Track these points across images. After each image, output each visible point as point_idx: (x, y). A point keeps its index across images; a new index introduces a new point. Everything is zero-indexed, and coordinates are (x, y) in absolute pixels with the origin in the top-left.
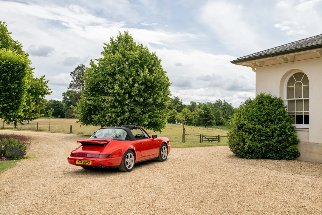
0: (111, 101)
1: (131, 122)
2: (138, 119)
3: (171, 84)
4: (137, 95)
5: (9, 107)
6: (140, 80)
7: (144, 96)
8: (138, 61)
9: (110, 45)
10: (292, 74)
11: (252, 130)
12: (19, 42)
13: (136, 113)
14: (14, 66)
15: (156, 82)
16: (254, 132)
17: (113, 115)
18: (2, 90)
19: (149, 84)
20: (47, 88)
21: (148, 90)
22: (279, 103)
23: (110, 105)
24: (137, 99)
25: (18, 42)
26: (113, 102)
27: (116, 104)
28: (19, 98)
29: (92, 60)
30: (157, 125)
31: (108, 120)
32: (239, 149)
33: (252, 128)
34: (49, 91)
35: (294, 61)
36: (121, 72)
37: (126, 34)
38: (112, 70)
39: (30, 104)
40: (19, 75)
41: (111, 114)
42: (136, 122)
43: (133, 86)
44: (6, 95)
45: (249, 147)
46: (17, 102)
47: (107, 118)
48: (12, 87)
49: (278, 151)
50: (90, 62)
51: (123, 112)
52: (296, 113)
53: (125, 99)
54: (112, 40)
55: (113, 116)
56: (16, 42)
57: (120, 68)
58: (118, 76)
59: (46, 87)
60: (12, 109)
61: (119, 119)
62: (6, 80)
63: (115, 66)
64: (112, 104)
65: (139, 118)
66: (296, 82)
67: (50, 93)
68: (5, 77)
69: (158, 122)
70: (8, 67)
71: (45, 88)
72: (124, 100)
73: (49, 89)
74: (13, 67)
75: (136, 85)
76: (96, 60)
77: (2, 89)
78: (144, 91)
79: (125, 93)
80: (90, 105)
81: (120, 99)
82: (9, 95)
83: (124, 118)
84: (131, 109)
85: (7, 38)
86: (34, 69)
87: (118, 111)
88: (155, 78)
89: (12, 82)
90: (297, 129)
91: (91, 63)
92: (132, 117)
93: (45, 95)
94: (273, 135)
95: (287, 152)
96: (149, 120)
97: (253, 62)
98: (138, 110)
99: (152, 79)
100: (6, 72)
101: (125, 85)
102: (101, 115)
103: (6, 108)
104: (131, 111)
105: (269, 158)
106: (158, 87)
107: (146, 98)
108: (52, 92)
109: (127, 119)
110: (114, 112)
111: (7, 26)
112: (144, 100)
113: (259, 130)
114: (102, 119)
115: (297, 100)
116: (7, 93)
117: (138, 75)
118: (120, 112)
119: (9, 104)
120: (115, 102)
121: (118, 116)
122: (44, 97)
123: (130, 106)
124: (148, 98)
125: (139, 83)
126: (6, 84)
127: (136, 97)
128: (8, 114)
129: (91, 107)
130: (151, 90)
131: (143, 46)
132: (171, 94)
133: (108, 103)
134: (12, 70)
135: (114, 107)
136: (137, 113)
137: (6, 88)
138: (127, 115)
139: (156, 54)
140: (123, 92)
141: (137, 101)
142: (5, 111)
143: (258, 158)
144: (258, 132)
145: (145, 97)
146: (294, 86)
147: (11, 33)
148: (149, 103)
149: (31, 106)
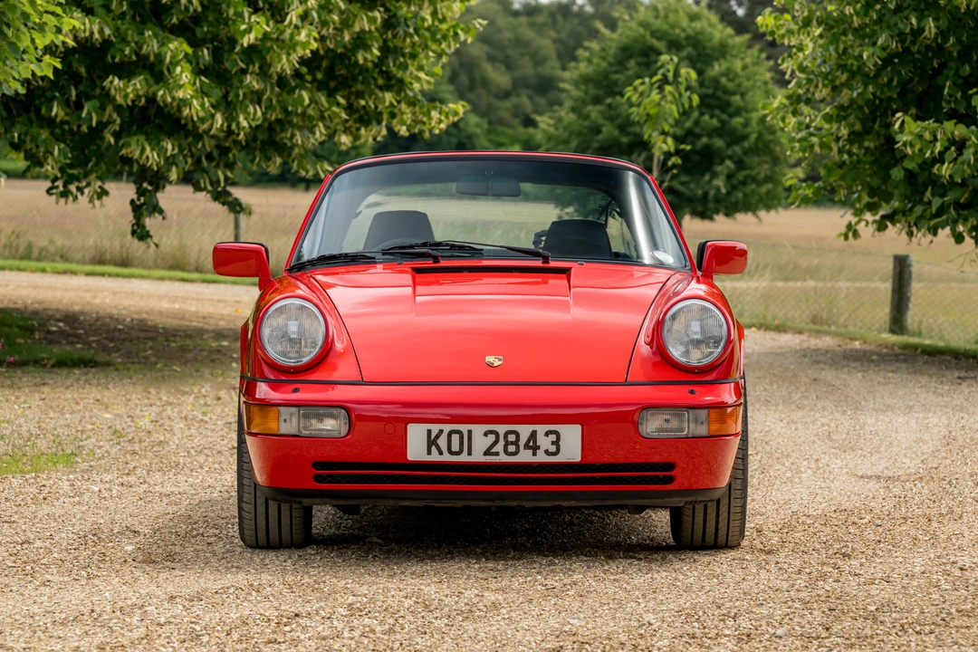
149: (293, 16)
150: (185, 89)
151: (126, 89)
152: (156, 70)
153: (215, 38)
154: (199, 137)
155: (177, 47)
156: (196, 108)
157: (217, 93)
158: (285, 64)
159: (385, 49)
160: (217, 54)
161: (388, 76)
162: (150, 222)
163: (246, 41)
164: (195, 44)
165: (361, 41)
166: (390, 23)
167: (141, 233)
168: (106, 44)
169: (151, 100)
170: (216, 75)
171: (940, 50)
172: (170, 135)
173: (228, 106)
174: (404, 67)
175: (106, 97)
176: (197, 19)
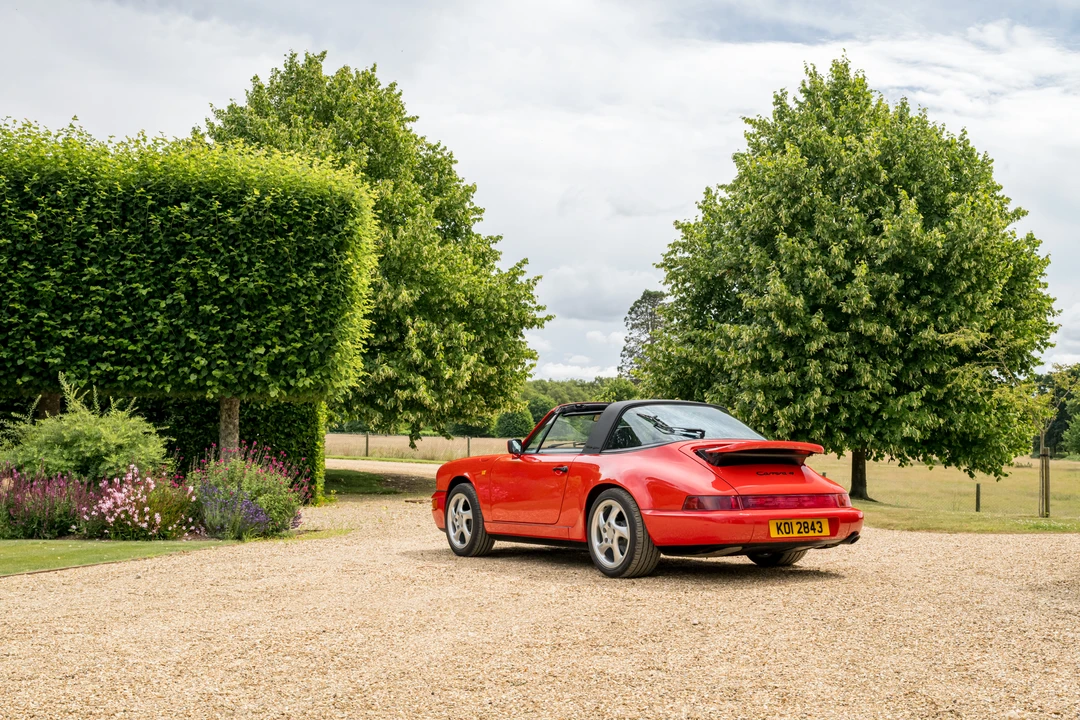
0: (755, 341)
1: (844, 430)
2: (877, 415)
4: (869, 314)
5: (292, 358)
6: (882, 251)
7: (903, 318)
8: (880, 173)
9: (771, 120)
12: (445, 149)
13: (863, 388)
14: (305, 210)
15: (956, 255)
17: (760, 397)
18: (270, 298)
19: (926, 266)
20: (533, 306)
21: (924, 292)
23: (749, 360)
24: (870, 328)
25: (442, 147)
26: (764, 347)
27: (776, 355)
28: (333, 325)
29: (708, 191)
30: (976, 442)
34: (540, 315)
36: (804, 222)
37: (841, 70)
38: (765, 218)
39: (461, 360)
40: (326, 242)
41: (755, 393)
42: (870, 429)
43: (850, 277)
44: (282, 313)
46: (321, 339)
48: (301, 284)
50: (703, 197)
51: (803, 389)
53: (811, 334)
54: (779, 101)
55: (759, 405)
56: (434, 149)
57: (797, 207)
59: (527, 302)
60: (306, 364)
61: (784, 416)
62: (285, 260)
63: (779, 202)
64: (757, 355)
65: (879, 411)
67: (542, 321)
68: (276, 252)
69: (978, 432)
70: (289, 212)
71: (526, 304)
72: (809, 339)
73: (539, 308)
74: (305, 213)
75: (862, 270)
76: (721, 187)
77: (270, 293)
78: (903, 295)
79: (813, 309)
80: (686, 361)
81: (789, 332)
82: (292, 313)
83: (807, 412)
84: (839, 372)
85: (395, 134)
86: (499, 238)
88: (953, 239)
89: (305, 267)
91: (704, 202)
92: (848, 407)
93: (524, 330)
96: (930, 420)
98: (873, 377)
99: (939, 244)
100: (282, 233)
101: (811, 275)
103: (284, 363)
104: (845, 381)
106: (969, 278)
107: (912, 327)
108: (549, 318)
109: (819, 416)
111: (400, 94)
112: (906, 336)
116: (287, 308)
117: (877, 231)
118: (790, 384)
119: (294, 348)
120: (769, 348)
121: (784, 402)
122: (522, 335)
123: (837, 361)
124: (924, 325)
125: (879, 262)
126: (284, 276)
127: (862, 321)
128: (292, 383)
129: (689, 370)
130: (939, 290)
131: (908, 110)
132: (1055, 309)
133: (746, 351)
134: (301, 223)
135: (765, 365)
136: (868, 389)
137: (284, 289)
138: (814, 400)
139: (967, 137)
140: (799, 302)
141: (871, 340)
142: (282, 373)
145: (907, 323)
147: (414, 119)
148: (927, 346)
149: (462, 369)
150: (424, 393)
151: (403, 394)
152: (413, 387)
153: (437, 377)
154: (431, 411)
155: (421, 379)
156: (428, 401)
157: (437, 396)
158: (461, 385)
159: (500, 381)
160: (437, 382)
161: (502, 391)
162: (416, 442)
163: (447, 377)
164: (429, 378)
165: (491, 378)
166: (501, 373)
167: (413, 446)
168: (397, 379)
169: (412, 397)
170: (437, 389)
171: (693, 378)
172: (421, 411)
173: (441, 400)
174: (507, 388)
175: (397, 398)
176: (430, 370)
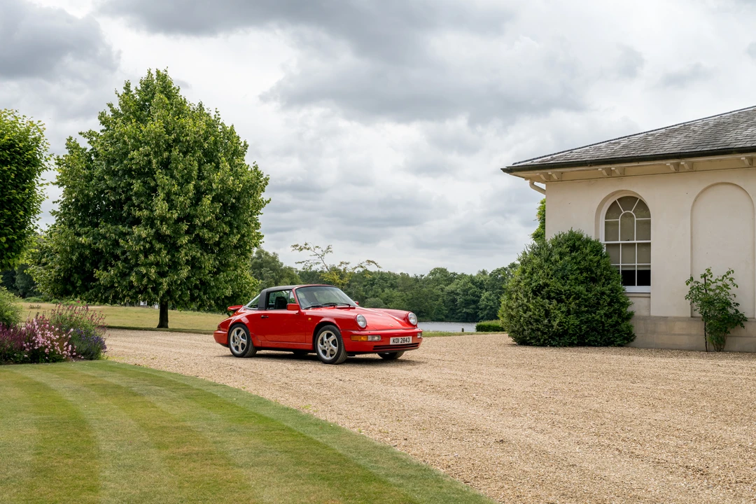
0: (146, 238)
3: (268, 202)
5: (7, 246)
10: (615, 198)
11: (565, 295)
15: (243, 195)
16: (568, 298)
17: (151, 271)
19: (230, 200)
21: (228, 215)
22: (596, 249)
23: (142, 248)
24: (206, 234)
26: (151, 241)
27: (158, 246)
31: (135, 284)
32: (538, 330)
33: (565, 291)
35: (623, 175)
41: (148, 268)
45: (560, 324)
47: (133, 278)
49: (603, 330)
51: (174, 266)
52: (622, 266)
55: (152, 275)
57: (160, 158)
58: (162, 178)
60: (9, 249)
61: (166, 282)
64: (147, 246)
66: (624, 212)
75: (207, 201)
81: (168, 232)
83: (176, 280)
87: (162, 261)
88: (243, 186)
90: (628, 295)
94: (598, 303)
95: (619, 331)
97: (550, 172)
102: (116, 272)
104: (194, 264)
105: (589, 345)
110: (151, 264)
113: (578, 296)
114: (119, 282)
115: (623, 244)
116: (8, 212)
118: (166, 263)
120: (153, 242)
121: (164, 274)
135: (152, 251)
138: (185, 272)
140: (175, 215)
143: (571, 345)
144: (575, 299)
146: (619, 220)
